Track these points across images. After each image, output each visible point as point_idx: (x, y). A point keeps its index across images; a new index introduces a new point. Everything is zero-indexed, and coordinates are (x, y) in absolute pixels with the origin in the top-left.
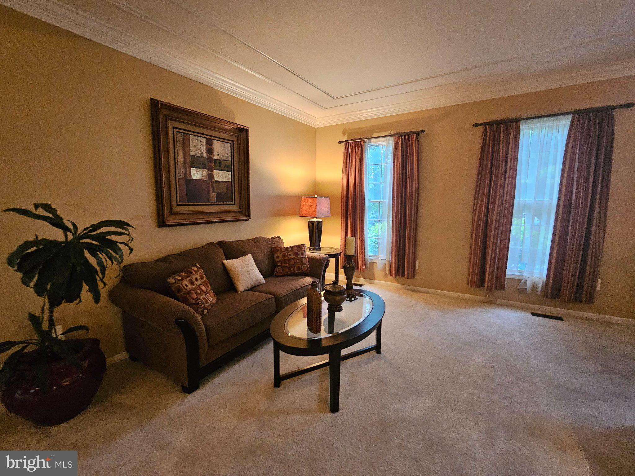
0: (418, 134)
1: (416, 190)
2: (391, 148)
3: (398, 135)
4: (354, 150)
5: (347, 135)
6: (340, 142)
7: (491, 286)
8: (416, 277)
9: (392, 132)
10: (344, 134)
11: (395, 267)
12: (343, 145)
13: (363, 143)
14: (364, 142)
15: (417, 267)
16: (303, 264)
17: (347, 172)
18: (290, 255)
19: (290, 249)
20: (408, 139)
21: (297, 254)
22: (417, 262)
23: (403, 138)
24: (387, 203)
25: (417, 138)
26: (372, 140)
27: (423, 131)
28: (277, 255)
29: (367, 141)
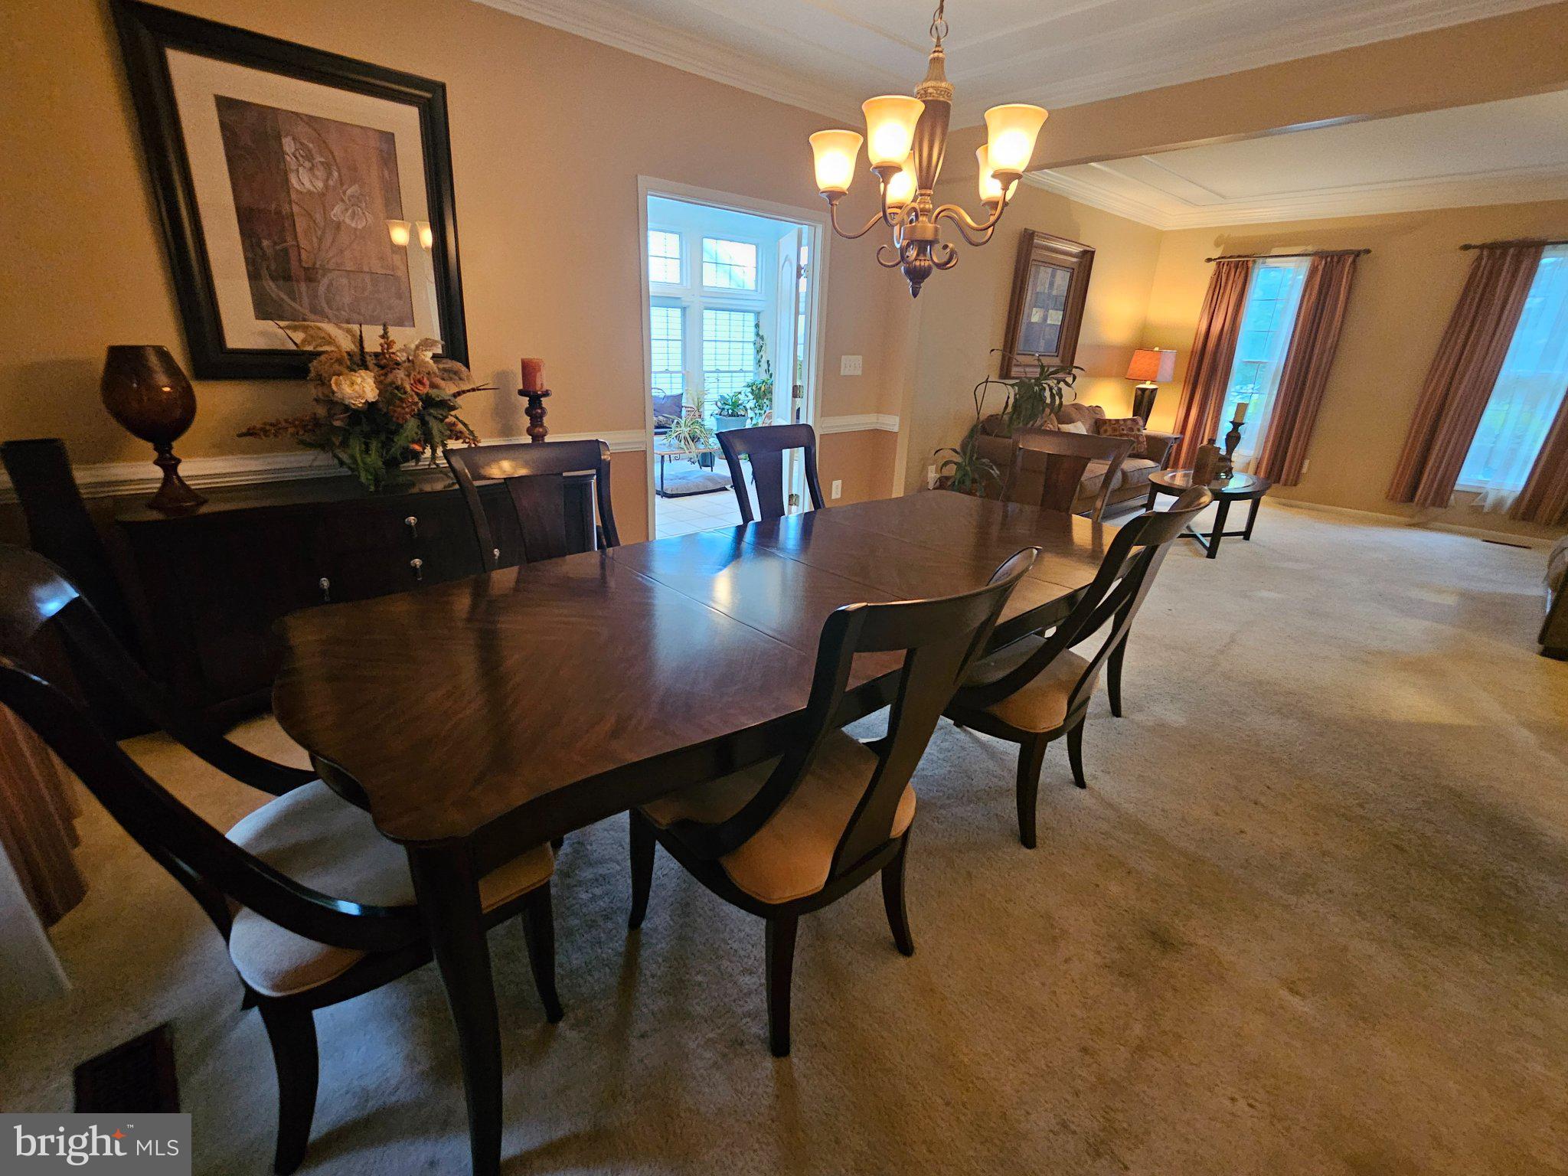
0: (1357, 254)
1: (1331, 348)
2: (1302, 278)
3: (1319, 255)
4: (1233, 274)
5: (1222, 247)
6: (1209, 260)
7: (1426, 500)
8: (1300, 486)
9: (1310, 249)
10: (1217, 244)
11: (1266, 468)
12: (1213, 264)
13: (1250, 264)
14: (1254, 262)
15: (1304, 470)
16: (1139, 443)
17: (1212, 310)
18: (1123, 430)
19: (1122, 423)
20: (1338, 262)
21: (1131, 429)
22: (1307, 463)
23: (1329, 259)
24: (1274, 368)
25: (1354, 261)
26: (1269, 260)
27: (1368, 251)
28: (1105, 428)
29: (1261, 260)
